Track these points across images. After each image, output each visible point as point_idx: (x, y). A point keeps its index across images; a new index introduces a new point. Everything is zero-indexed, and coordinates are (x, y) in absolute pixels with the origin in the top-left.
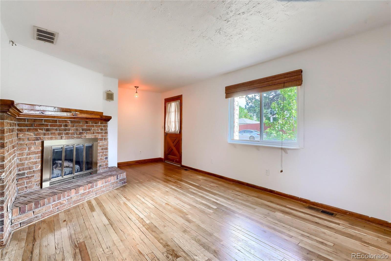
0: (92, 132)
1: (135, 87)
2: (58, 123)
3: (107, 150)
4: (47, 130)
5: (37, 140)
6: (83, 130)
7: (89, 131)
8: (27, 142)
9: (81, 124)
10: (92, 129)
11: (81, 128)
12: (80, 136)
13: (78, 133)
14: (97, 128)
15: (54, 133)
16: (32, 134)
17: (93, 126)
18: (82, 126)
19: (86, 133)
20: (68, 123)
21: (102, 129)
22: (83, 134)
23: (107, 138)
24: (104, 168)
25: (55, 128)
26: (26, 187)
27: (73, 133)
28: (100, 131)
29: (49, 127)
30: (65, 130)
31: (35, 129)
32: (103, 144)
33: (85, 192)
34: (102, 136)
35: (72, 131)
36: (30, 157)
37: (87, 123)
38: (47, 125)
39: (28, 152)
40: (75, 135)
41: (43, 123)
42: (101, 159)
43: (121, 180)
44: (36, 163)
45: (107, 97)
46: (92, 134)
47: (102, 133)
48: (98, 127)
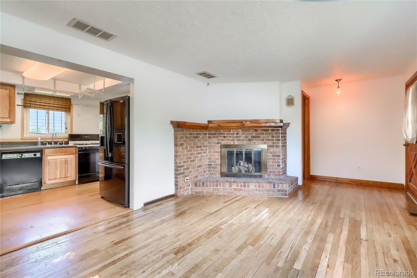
0: (261, 139)
1: (336, 80)
2: (231, 132)
3: (279, 157)
4: (225, 137)
5: (218, 144)
6: (252, 137)
7: (258, 138)
8: (213, 145)
9: (251, 132)
10: (261, 136)
11: (250, 136)
12: (249, 142)
13: (248, 140)
14: (267, 136)
15: (229, 139)
16: (215, 140)
17: (263, 134)
18: (251, 134)
19: (255, 139)
20: (239, 131)
21: (273, 137)
22: (252, 141)
23: (279, 145)
24: (276, 175)
25: (230, 136)
26: (213, 173)
27: (243, 140)
28: (270, 138)
29: (226, 135)
30: (237, 137)
31: (217, 136)
32: (275, 150)
33: (237, 188)
34: (273, 143)
35: (243, 138)
36: (215, 155)
37: (256, 130)
38: (224, 134)
39: (214, 151)
40: (245, 141)
41: (222, 132)
42: (272, 166)
43: (279, 191)
44: (218, 159)
45: (287, 103)
46: (261, 141)
47: (273, 140)
48: (268, 134)
